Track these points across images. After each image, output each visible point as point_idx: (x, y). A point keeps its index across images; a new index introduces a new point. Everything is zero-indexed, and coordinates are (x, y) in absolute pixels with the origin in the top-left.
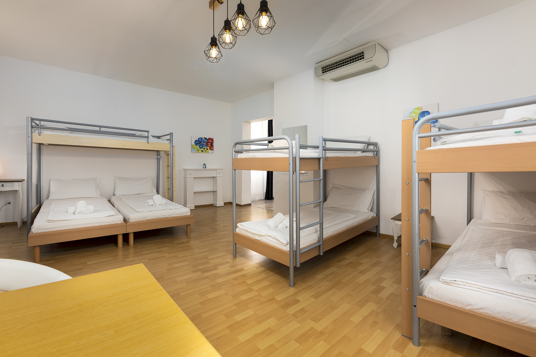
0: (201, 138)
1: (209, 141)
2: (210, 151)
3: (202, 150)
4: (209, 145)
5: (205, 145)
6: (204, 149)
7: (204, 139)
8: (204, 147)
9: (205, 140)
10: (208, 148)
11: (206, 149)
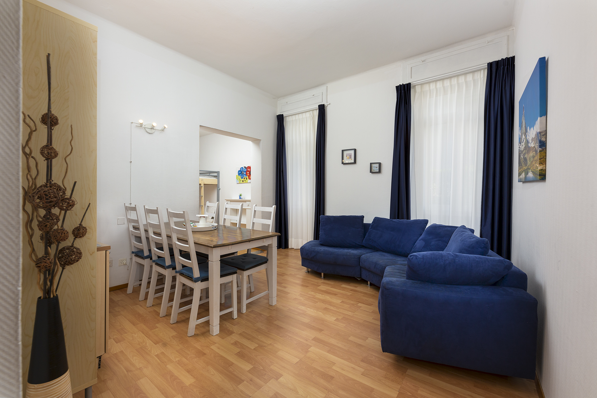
0: (242, 168)
1: (248, 170)
2: (249, 181)
3: (243, 179)
4: (248, 174)
5: (245, 174)
6: (244, 178)
7: (244, 168)
8: (244, 177)
9: (245, 170)
10: (247, 177)
11: (245, 179)
